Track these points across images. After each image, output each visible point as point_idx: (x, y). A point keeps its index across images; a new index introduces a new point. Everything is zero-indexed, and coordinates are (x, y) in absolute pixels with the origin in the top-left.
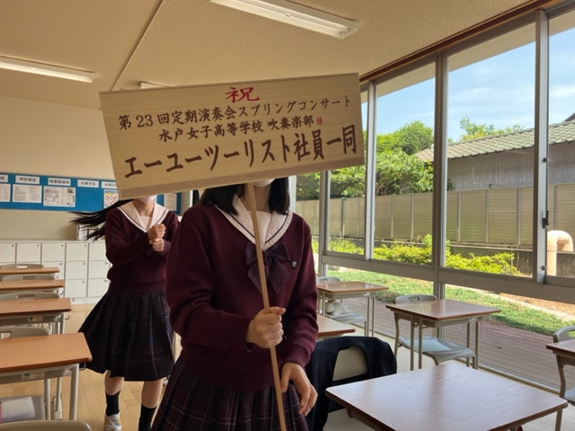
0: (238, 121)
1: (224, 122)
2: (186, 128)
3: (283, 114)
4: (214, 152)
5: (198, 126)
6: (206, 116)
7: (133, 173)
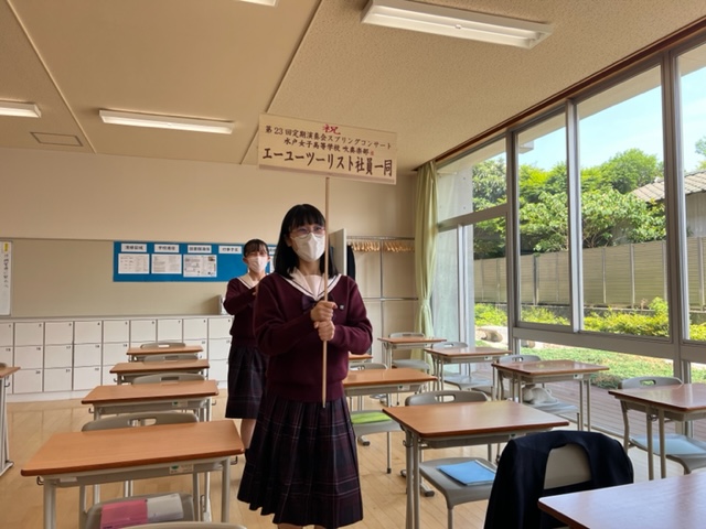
0: (327, 142)
1: (320, 142)
2: (299, 140)
3: (352, 145)
4: (311, 156)
5: (305, 140)
6: (311, 136)
7: (267, 156)
